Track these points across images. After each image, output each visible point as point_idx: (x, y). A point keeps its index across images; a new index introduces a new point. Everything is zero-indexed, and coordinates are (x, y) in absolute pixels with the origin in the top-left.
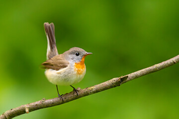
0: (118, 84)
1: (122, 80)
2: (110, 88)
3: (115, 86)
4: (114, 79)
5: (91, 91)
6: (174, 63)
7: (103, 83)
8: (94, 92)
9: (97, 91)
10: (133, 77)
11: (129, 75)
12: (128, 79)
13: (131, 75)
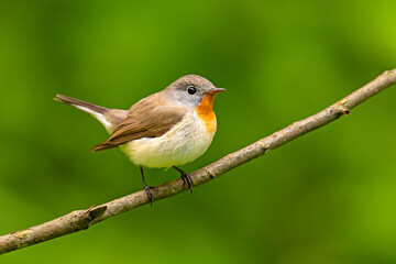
0: (82, 225)
1: (93, 215)
2: (64, 234)
3: (77, 230)
4: (75, 213)
5: (23, 241)
6: (211, 177)
7: (50, 223)
8: (30, 243)
9: (36, 241)
10: (117, 208)
11: (108, 205)
12: (106, 213)
13: (112, 205)
